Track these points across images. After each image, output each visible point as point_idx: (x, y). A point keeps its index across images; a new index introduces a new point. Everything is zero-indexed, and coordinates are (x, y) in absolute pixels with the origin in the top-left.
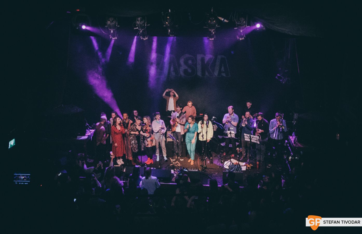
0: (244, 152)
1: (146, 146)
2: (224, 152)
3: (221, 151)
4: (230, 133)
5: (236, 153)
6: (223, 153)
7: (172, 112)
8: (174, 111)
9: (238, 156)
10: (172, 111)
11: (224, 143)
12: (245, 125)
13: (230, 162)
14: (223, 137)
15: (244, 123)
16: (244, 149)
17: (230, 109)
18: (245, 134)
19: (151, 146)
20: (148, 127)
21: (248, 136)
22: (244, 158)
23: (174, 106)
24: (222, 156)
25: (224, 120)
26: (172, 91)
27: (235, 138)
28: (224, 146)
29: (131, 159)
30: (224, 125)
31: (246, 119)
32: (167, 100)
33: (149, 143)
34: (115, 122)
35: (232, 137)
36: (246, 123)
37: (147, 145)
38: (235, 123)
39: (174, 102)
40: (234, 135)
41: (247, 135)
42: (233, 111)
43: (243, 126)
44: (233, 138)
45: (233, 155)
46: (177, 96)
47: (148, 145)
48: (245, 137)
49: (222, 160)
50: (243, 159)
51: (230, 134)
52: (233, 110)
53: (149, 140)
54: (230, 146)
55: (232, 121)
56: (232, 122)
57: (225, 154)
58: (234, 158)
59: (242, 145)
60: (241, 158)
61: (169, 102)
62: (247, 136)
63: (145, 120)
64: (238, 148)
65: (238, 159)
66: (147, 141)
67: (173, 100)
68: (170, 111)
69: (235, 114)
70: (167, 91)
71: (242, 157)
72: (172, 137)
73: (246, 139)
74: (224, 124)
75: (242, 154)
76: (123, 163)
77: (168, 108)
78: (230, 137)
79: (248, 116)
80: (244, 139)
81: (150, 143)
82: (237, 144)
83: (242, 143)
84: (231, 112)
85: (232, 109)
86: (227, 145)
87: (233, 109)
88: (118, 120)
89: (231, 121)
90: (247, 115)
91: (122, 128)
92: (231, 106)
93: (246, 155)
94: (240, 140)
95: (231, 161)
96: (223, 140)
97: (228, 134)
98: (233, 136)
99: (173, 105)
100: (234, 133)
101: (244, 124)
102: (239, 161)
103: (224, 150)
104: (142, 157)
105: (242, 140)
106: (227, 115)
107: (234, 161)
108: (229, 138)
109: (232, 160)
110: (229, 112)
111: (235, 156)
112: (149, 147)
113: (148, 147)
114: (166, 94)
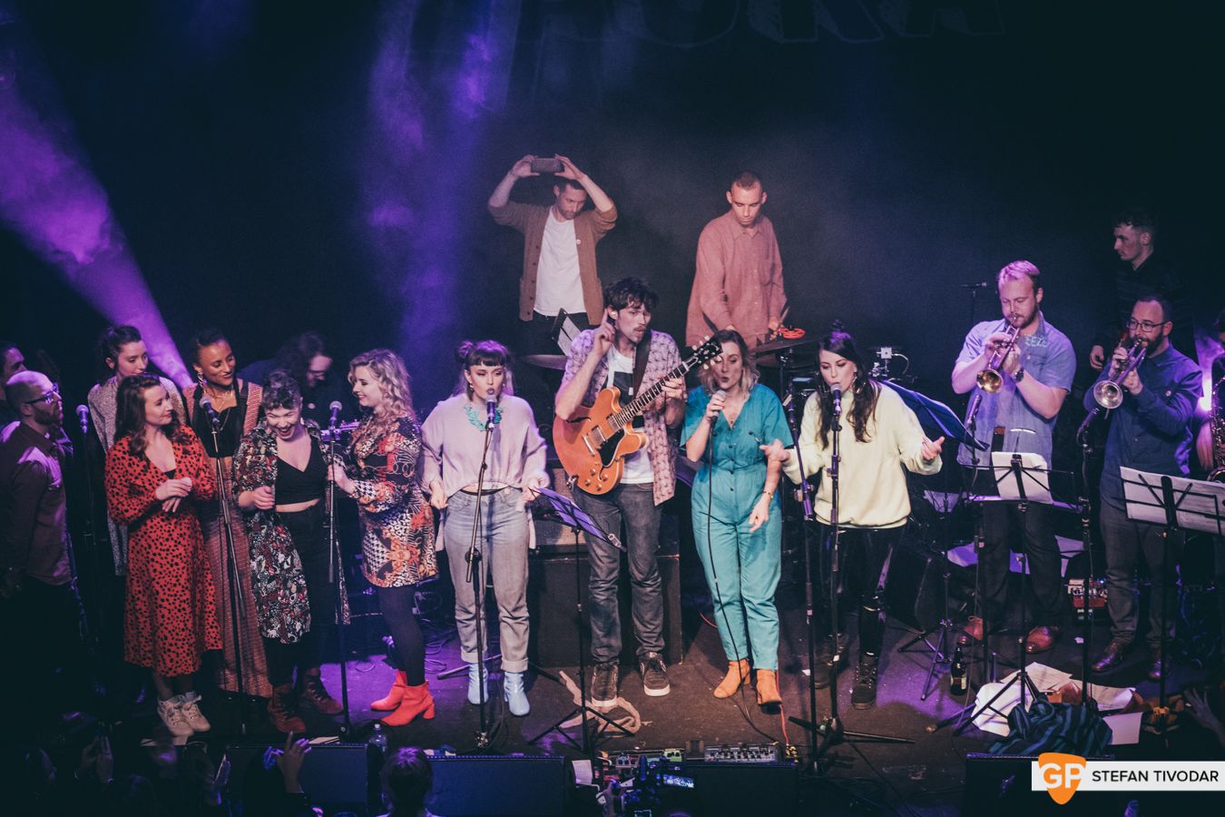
0: (1128, 605)
1: (375, 581)
2: (971, 610)
3: (953, 604)
4: (1017, 468)
5: (1059, 613)
6: (962, 619)
7: (568, 324)
8: (582, 321)
9: (1079, 640)
10: (562, 316)
11: (970, 548)
12: (1119, 398)
13: (1018, 682)
14: (961, 501)
15: (1115, 385)
16: (1124, 584)
17: (1016, 282)
18: (1128, 473)
19: (412, 581)
20: (392, 438)
21: (1150, 487)
22: (1126, 650)
23: (583, 276)
24: (959, 644)
25: (967, 366)
26: (563, 170)
27: (1051, 502)
28: (971, 567)
29: (263, 694)
30: (961, 402)
31: (1136, 354)
32: (524, 237)
33: (400, 555)
34: (131, 417)
35: (1028, 493)
36: (1133, 381)
37: (381, 575)
38: (1044, 394)
39: (579, 247)
40: (1044, 478)
41: (1143, 473)
42: (1039, 297)
43: (1105, 402)
44: (1035, 505)
45: (1042, 637)
46: (604, 203)
47: (388, 575)
48: (1130, 491)
49: (958, 674)
50: (1117, 658)
51: (1012, 477)
52: (1036, 293)
53: (398, 529)
54: (1018, 562)
55: (1025, 372)
56: (1028, 386)
57: (977, 632)
58: (1049, 657)
59: (1112, 557)
60: (1106, 656)
61: (538, 248)
62: (1145, 484)
63: (364, 384)
64: (1081, 582)
65: (1077, 659)
66: (387, 543)
67: (574, 236)
68: (552, 318)
69: (1048, 327)
70: (523, 170)
71: (1114, 645)
72: (571, 514)
73: (1134, 511)
74: (968, 395)
75: (1111, 623)
76: (204, 726)
77: (533, 298)
78: (1014, 493)
79: (1150, 334)
80: (1125, 511)
81: (407, 555)
82: (1069, 546)
83: (1111, 540)
84: (1025, 309)
85: (1029, 282)
86: (992, 558)
87: (1037, 281)
88: (158, 402)
89: (1020, 376)
90: (1146, 323)
91: (186, 452)
92: (1022, 259)
93: (1143, 627)
94: (1095, 515)
95: (1025, 679)
96: (963, 524)
97: (998, 475)
98: (1037, 487)
99: (577, 270)
100: (1044, 465)
101: (1112, 389)
102: (1087, 675)
103: (970, 600)
104: (351, 673)
105: (1108, 518)
106: (986, 331)
107: (1050, 679)
108: (1009, 505)
109: (1034, 669)
110: (1007, 310)
111: (1056, 638)
112: (398, 584)
113: (387, 584)
114: (515, 195)
